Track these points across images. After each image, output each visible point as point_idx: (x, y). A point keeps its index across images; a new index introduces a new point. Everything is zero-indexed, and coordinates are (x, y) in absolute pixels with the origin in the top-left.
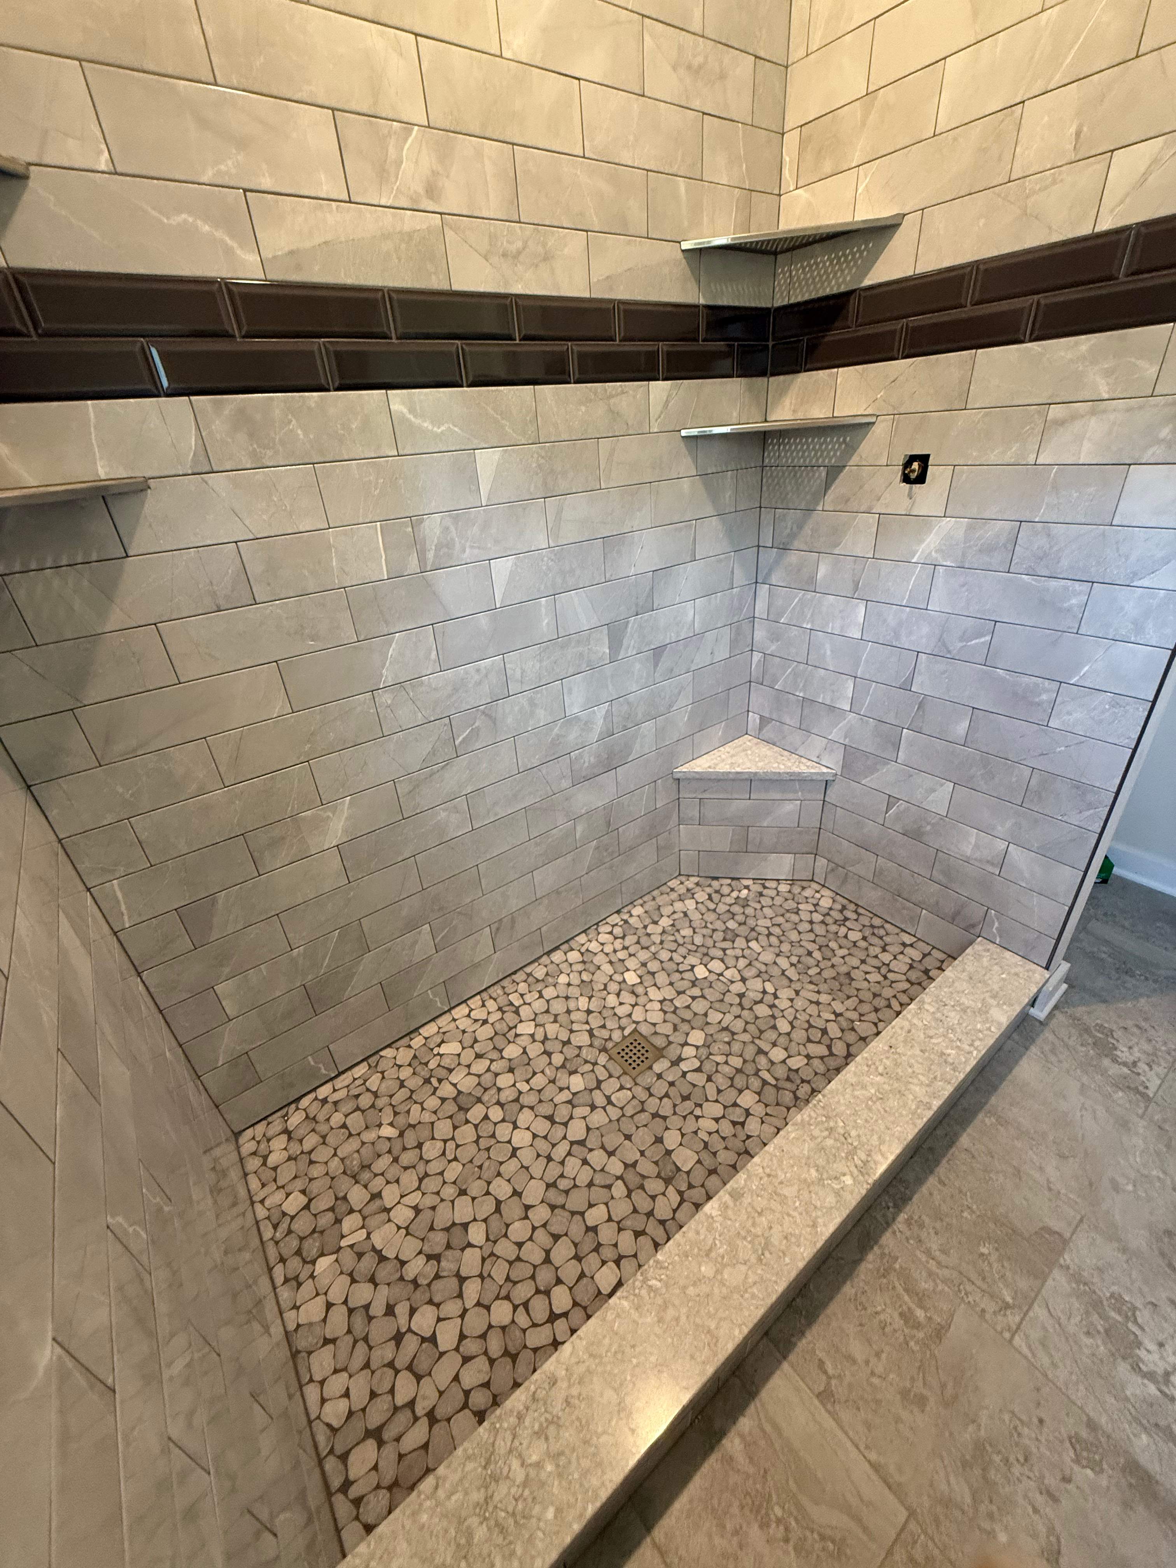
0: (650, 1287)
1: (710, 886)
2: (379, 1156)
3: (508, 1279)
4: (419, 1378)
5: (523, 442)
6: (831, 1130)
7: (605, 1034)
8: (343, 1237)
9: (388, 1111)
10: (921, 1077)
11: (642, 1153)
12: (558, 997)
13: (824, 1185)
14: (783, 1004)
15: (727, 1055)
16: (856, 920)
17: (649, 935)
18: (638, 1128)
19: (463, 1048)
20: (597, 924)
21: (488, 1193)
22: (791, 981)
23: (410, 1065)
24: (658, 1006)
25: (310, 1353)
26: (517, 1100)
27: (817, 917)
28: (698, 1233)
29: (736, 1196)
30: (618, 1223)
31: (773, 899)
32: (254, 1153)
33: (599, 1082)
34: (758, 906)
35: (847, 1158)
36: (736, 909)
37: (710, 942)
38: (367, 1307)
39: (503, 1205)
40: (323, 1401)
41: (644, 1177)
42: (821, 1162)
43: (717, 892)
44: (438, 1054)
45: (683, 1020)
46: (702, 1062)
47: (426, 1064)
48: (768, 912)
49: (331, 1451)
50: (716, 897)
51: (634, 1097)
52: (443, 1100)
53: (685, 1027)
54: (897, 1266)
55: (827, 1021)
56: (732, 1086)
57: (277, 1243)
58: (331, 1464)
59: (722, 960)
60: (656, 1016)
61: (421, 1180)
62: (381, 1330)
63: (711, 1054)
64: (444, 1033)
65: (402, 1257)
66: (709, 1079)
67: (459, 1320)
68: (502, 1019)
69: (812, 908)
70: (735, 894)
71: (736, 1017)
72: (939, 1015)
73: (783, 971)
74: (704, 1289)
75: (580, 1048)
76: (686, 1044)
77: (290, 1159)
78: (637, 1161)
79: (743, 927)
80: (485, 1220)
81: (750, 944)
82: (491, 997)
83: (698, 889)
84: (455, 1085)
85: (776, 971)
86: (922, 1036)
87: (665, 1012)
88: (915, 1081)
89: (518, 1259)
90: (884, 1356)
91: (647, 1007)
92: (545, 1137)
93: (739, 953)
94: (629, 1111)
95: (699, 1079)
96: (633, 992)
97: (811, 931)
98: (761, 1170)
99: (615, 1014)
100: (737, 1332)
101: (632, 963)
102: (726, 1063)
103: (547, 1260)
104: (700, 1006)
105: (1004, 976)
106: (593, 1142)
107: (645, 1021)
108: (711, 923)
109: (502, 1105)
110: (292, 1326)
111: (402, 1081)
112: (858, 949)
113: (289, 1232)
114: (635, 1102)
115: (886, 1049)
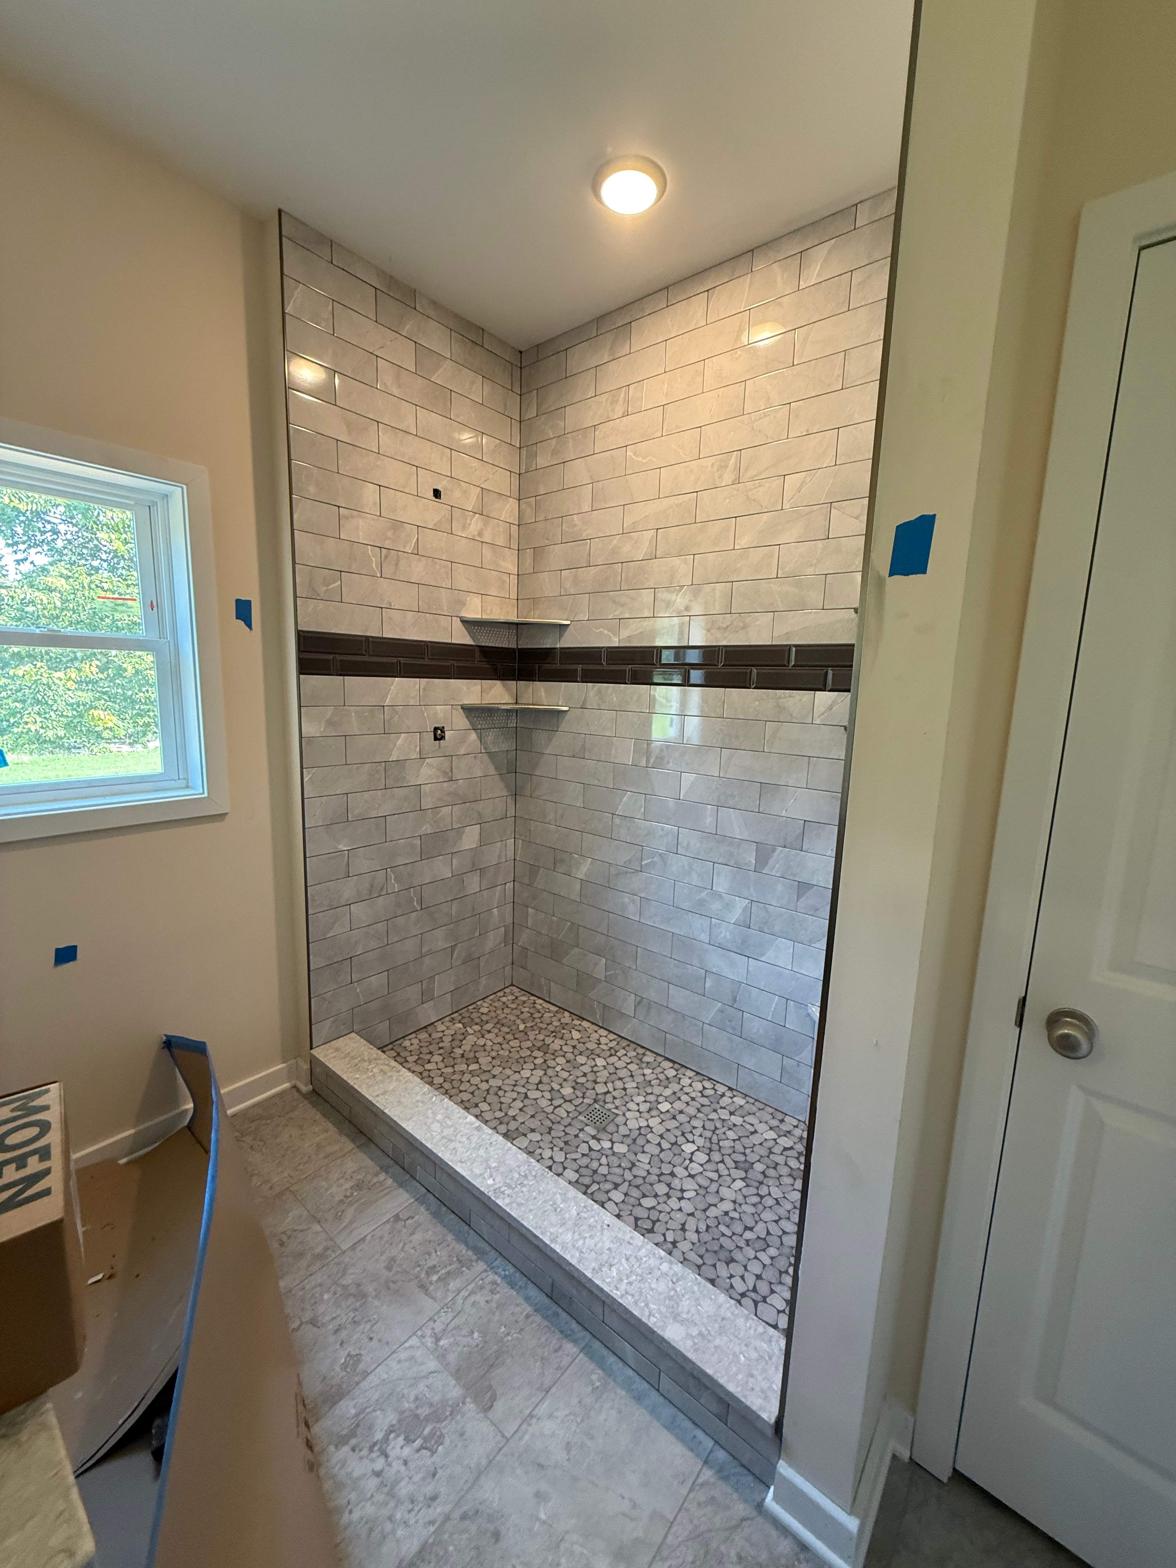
2: (509, 1027)
3: (453, 1080)
4: (415, 1062)
5: (716, 716)
6: (526, 1177)
7: (609, 1100)
8: (470, 1027)
9: (533, 1024)
12: (631, 1072)
13: (486, 1169)
14: (674, 1204)
15: (608, 1165)
17: (715, 1111)
18: (540, 1121)
19: (578, 1040)
20: (710, 1079)
21: (494, 1067)
22: (705, 1211)
23: (561, 1023)
24: (644, 1124)
25: (426, 1031)
26: (549, 1067)
28: (457, 1113)
29: (478, 1129)
32: (505, 993)
33: (570, 1101)
37: (727, 1151)
38: (442, 1041)
40: (410, 1040)
42: (502, 1169)
44: (571, 1031)
45: (635, 1140)
46: (599, 1151)
47: (564, 1029)
51: (562, 1118)
52: (543, 1040)
53: (628, 1141)
54: (464, 1269)
57: (467, 1011)
58: (390, 1046)
59: (709, 1161)
60: (633, 1125)
61: (499, 1043)
62: (434, 1047)
63: (607, 1156)
64: (586, 1030)
65: (463, 1047)
66: (584, 1155)
68: (604, 1050)
71: (648, 1171)
73: (715, 1206)
74: (431, 1116)
75: (594, 1089)
76: (613, 1143)
77: (504, 1003)
78: (517, 1120)
80: (480, 1068)
81: (739, 1181)
82: (618, 1042)
84: (553, 1042)
85: (712, 1199)
87: (639, 1129)
88: (577, 1236)
89: (462, 1082)
90: (413, 1251)
91: (640, 1119)
92: (528, 1082)
93: (724, 1173)
94: (551, 1116)
95: (584, 1149)
96: (651, 1109)
99: (627, 1103)
101: (678, 1105)
102: (601, 1165)
103: (461, 1091)
104: (651, 1149)
105: (742, 1358)
106: (526, 1102)
107: (627, 1119)
108: (753, 1151)
109: (545, 1061)
110: (436, 1024)
111: (551, 1024)
112: (778, 1276)
113: (472, 1013)
114: (559, 1119)
115: (606, 1222)
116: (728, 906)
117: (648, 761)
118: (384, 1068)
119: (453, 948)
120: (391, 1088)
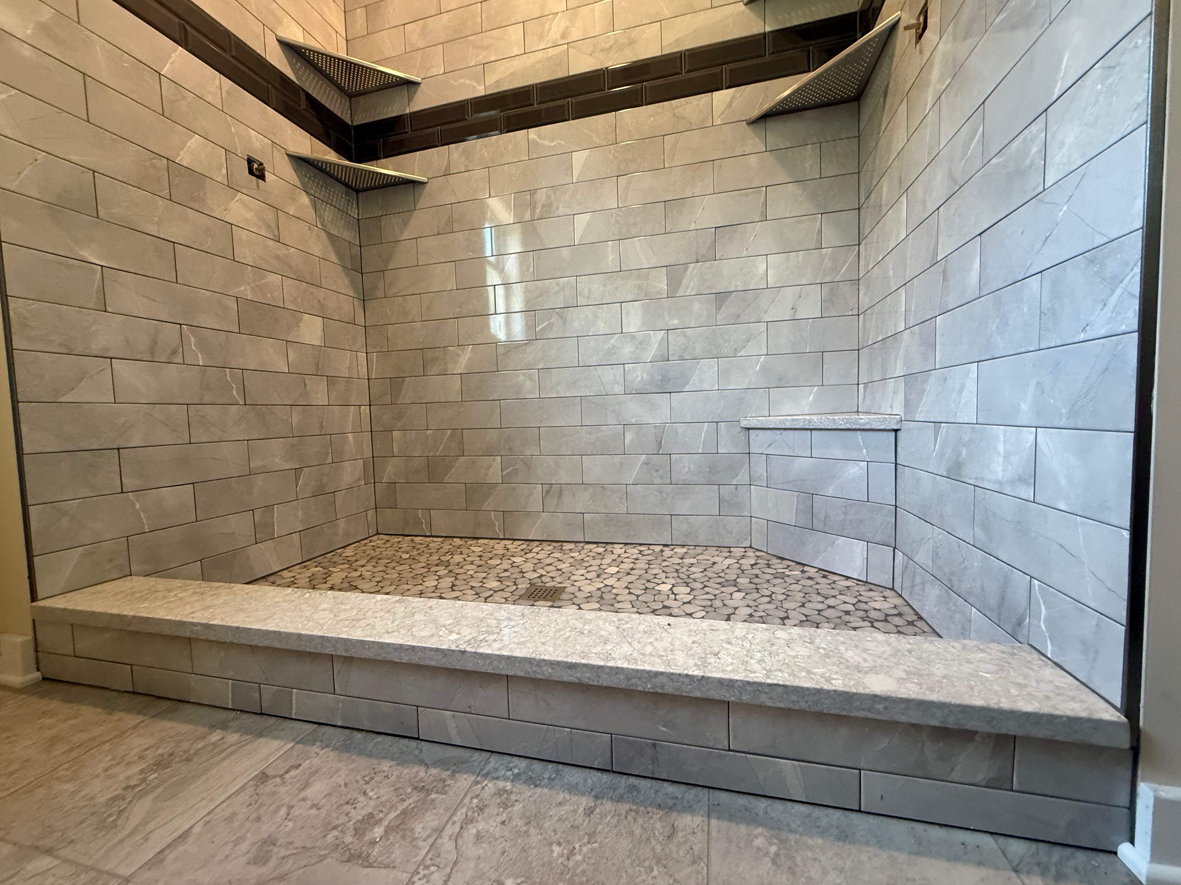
1: (769, 560)
2: (389, 559)
5: (605, 144)
7: (547, 580)
8: (334, 567)
9: (419, 552)
12: (557, 558)
17: (665, 561)
19: (480, 551)
23: (454, 546)
24: (600, 586)
26: (458, 574)
27: (847, 607)
31: (818, 584)
34: (792, 582)
36: (767, 577)
37: (703, 580)
43: (769, 564)
44: (469, 548)
45: (601, 597)
47: (459, 548)
48: (795, 587)
50: (761, 566)
52: (439, 559)
53: (594, 600)
59: (693, 590)
60: (589, 589)
61: (380, 571)
64: (486, 544)
68: (516, 552)
69: (852, 601)
70: (782, 570)
74: (307, 609)
75: (524, 577)
76: (578, 605)
79: (750, 585)
81: (736, 593)
83: (754, 558)
84: (452, 558)
87: (598, 590)
91: (593, 583)
93: (716, 592)
96: (599, 575)
97: (820, 610)
99: (570, 577)
101: (626, 566)
104: (625, 598)
105: (986, 675)
107: (580, 587)
108: (726, 574)
109: (450, 571)
110: (280, 573)
111: (441, 548)
113: (331, 558)
115: (662, 623)
116: (642, 344)
117: (533, 213)
120: (217, 603)
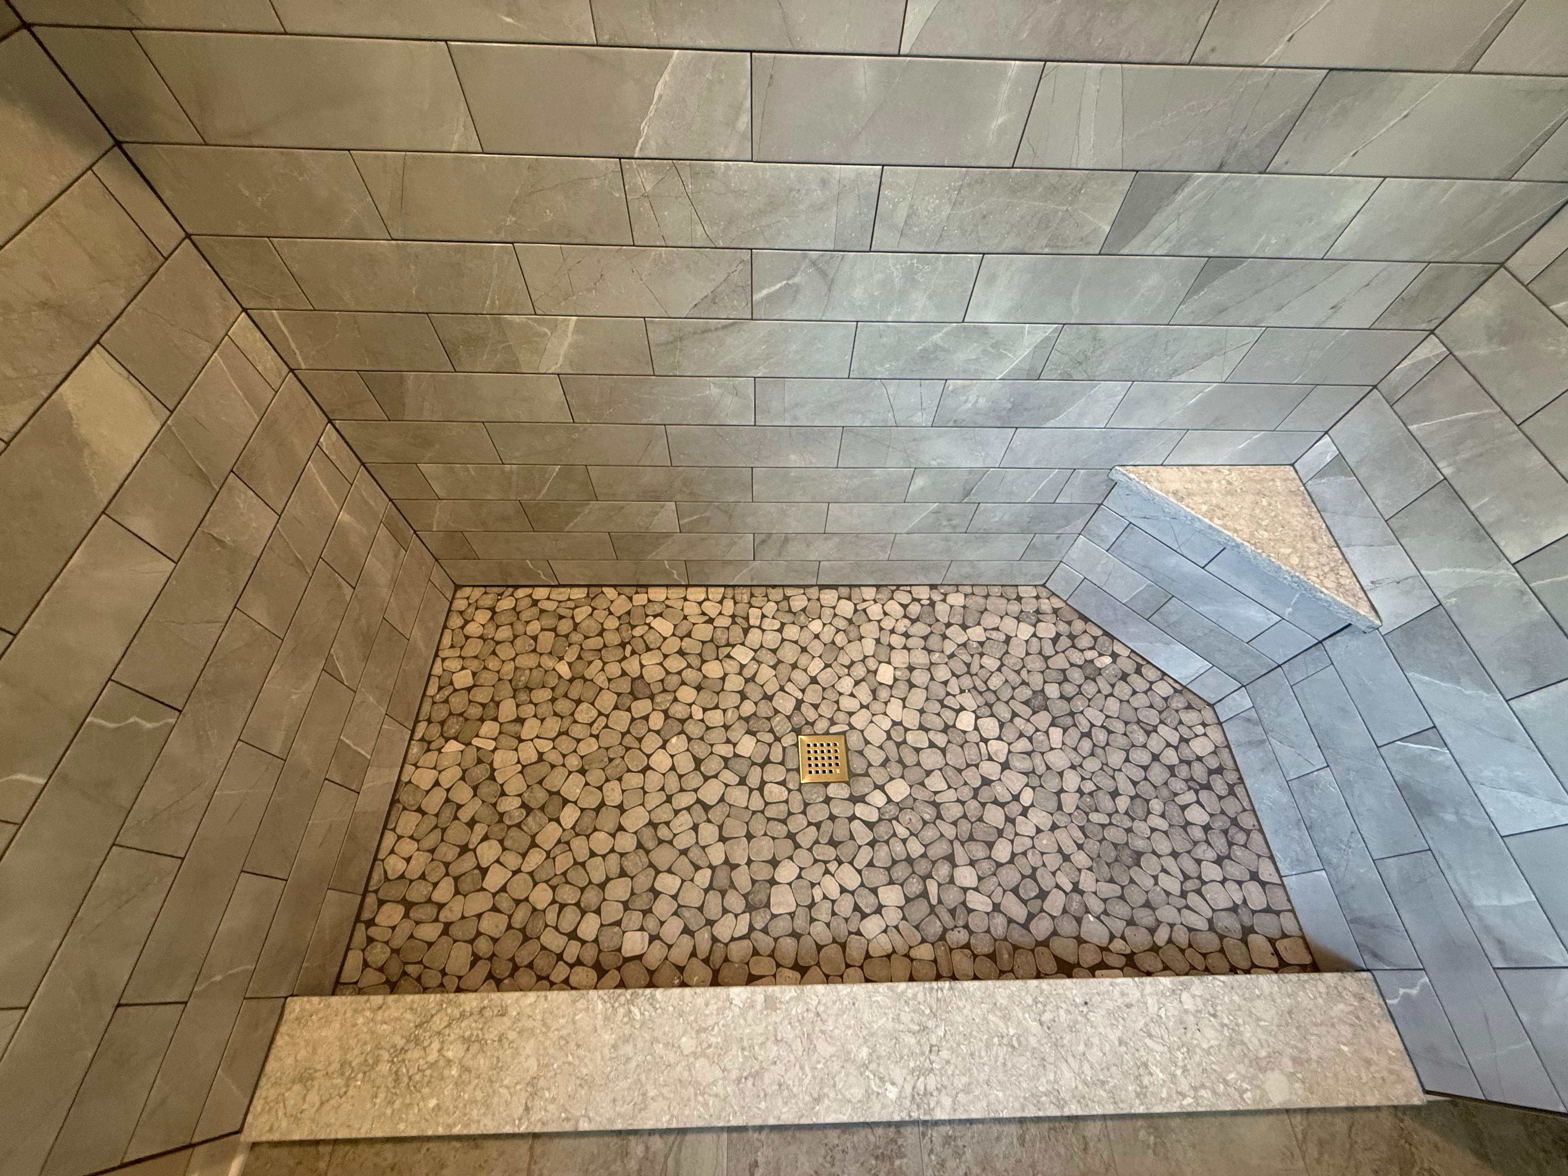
0: (630, 1011)
1: (1069, 623)
2: (543, 687)
3: (564, 874)
4: (457, 892)
6: (924, 1029)
7: (811, 715)
8: (477, 736)
9: (576, 649)
10: (1086, 1067)
11: (749, 862)
12: (796, 642)
13: (861, 1074)
14: (1025, 827)
15: (912, 834)
16: (1220, 798)
17: (944, 637)
18: (765, 834)
19: (673, 635)
20: (898, 586)
21: (600, 788)
22: (1060, 808)
23: (619, 618)
24: (886, 724)
25: (404, 809)
26: (683, 721)
27: (1170, 757)
28: (707, 1005)
29: (771, 1004)
30: (679, 906)
31: (1135, 693)
32: (461, 613)
33: (767, 761)
34: (1106, 690)
35: (913, 1070)
36: (1076, 675)
37: (1006, 694)
38: (459, 807)
39: (604, 809)
40: (392, 852)
41: (732, 885)
42: (882, 1050)
43: (1072, 637)
44: (649, 625)
45: (900, 761)
46: (880, 820)
47: (633, 627)
48: (1113, 706)
49: (376, 892)
50: (1064, 642)
51: (786, 802)
52: (624, 673)
53: (896, 769)
54: (897, 1162)
55: (1058, 886)
56: (888, 869)
57: (434, 703)
58: (371, 899)
59: (1002, 725)
60: (876, 736)
61: (560, 734)
62: (457, 833)
63: (897, 819)
64: (668, 606)
65: (507, 789)
66: (872, 844)
67: (510, 874)
68: (728, 628)
69: (1174, 740)
70: (1090, 655)
71: (958, 801)
72: (1190, 1019)
73: (1062, 791)
74: (672, 1057)
75: (777, 712)
76: (881, 788)
77: (481, 637)
78: (738, 865)
79: (1064, 704)
80: (582, 810)
81: (1052, 729)
82: (733, 598)
83: (1052, 618)
84: (642, 666)
85: (1052, 784)
86: (1141, 1023)
87: (889, 738)
88: (1075, 1065)
89: (583, 864)
91: (875, 719)
92: (680, 777)
93: (1029, 730)
94: (771, 812)
96: (874, 692)
97: (1145, 768)
98: (815, 1003)
99: (837, 702)
100: (665, 1118)
101: (900, 658)
102: (904, 841)
103: (602, 886)
104: (930, 759)
105: (1345, 1049)
106: (716, 815)
107: (862, 731)
108: (1029, 672)
109: (667, 716)
110: (405, 778)
111: (603, 630)
112: (1184, 835)
113: (446, 701)
114: (783, 807)
115: (1078, 1000)
118: (467, 1027)
119: (329, 670)
120: (532, 1064)
